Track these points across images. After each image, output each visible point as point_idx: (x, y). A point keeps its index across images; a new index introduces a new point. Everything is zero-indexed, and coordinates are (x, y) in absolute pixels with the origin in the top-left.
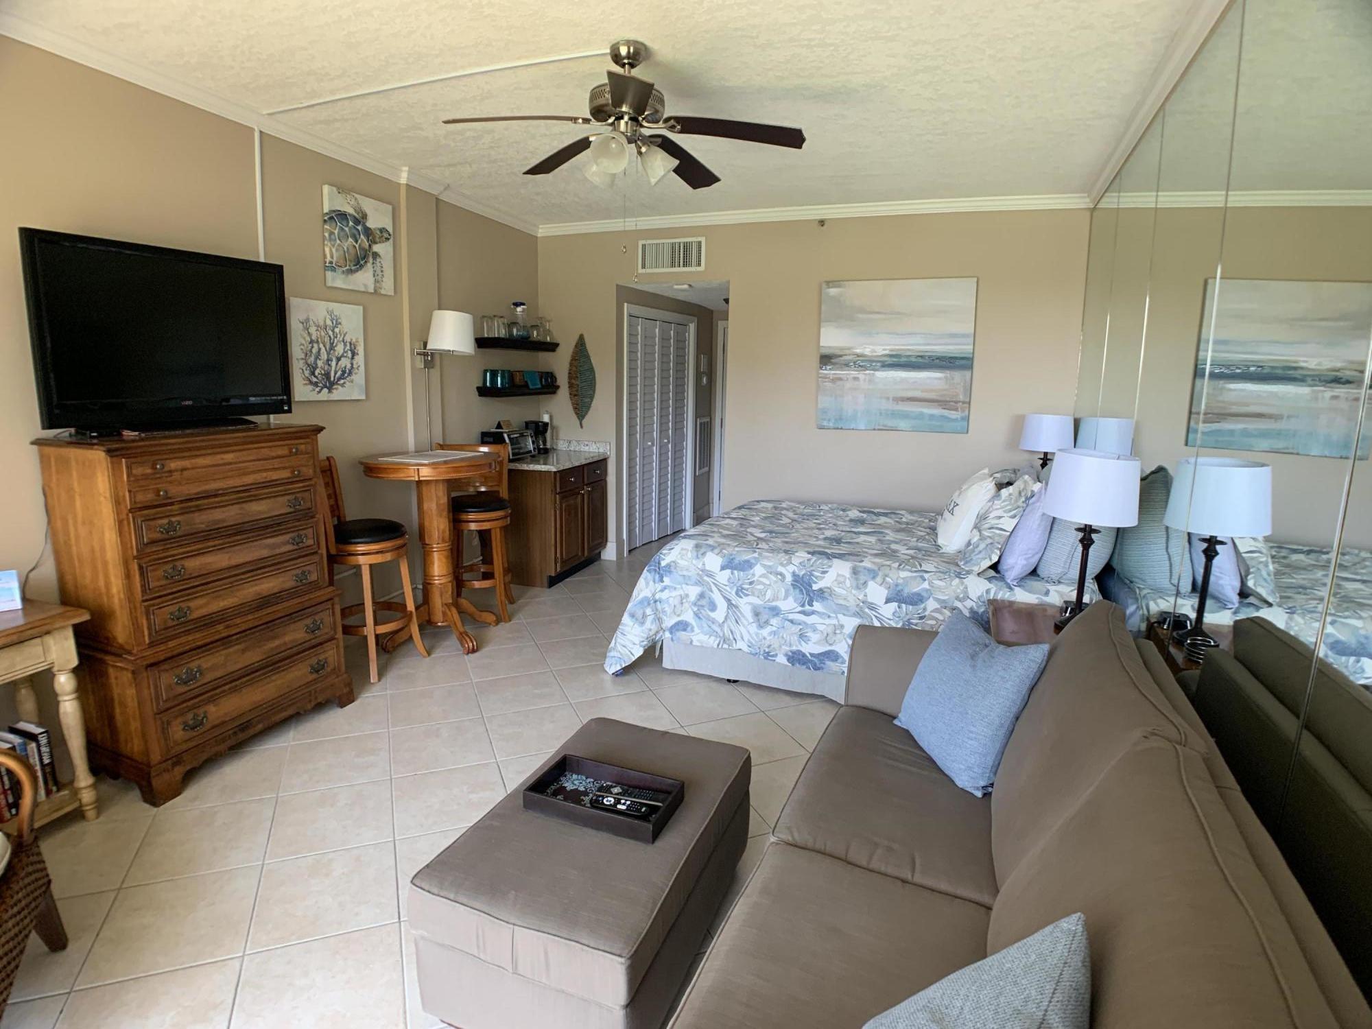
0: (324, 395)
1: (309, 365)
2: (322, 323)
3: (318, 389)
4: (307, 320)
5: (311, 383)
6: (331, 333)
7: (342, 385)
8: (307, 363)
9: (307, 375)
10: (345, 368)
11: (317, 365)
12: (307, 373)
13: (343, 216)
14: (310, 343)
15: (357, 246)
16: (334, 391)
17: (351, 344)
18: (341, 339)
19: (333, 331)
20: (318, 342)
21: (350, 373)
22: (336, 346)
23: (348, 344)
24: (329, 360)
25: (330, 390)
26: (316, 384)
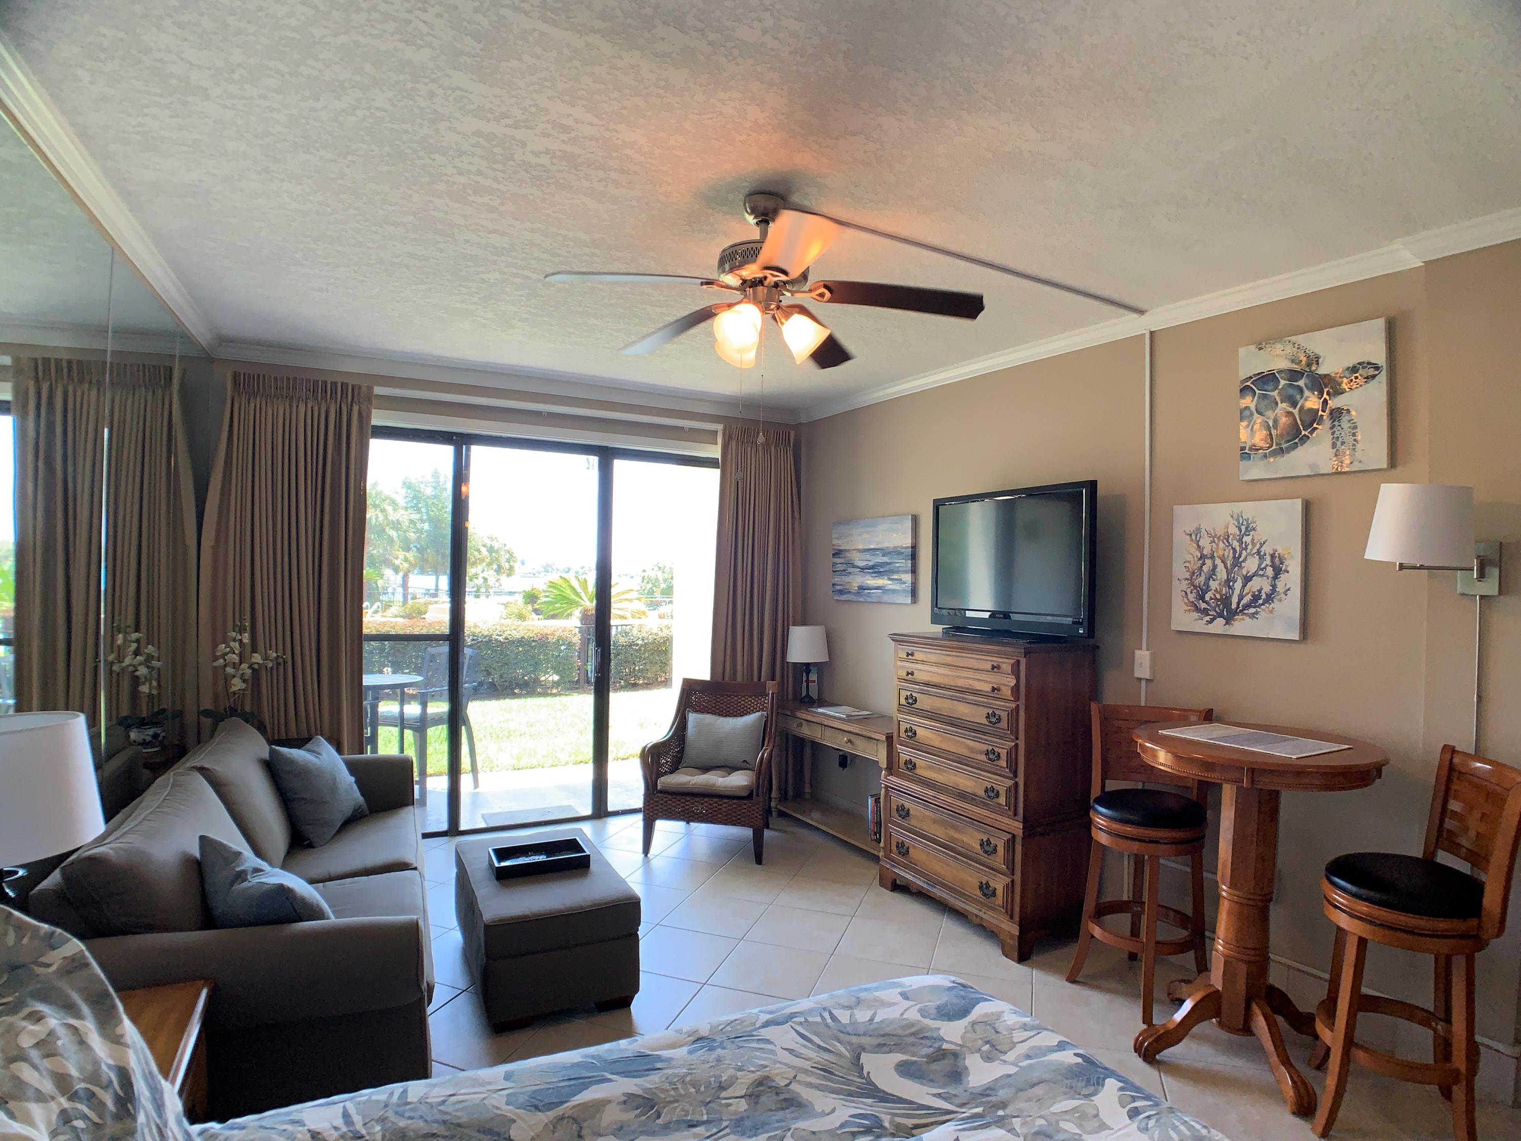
0: (1218, 627)
1: (1195, 587)
2: (1220, 532)
3: (1208, 618)
4: (1198, 531)
5: (1197, 609)
6: (1236, 544)
7: (1253, 616)
8: (1192, 584)
9: (1192, 599)
10: (1260, 591)
11: (1208, 586)
12: (1192, 597)
13: (1266, 379)
14: (1199, 559)
15: (1296, 412)
16: (1235, 623)
17: (1273, 556)
18: (1255, 551)
19: (1240, 541)
20: (1212, 557)
21: (1269, 598)
22: (1243, 561)
23: (1268, 558)
24: (1229, 582)
25: (1228, 622)
26: (1205, 612)
